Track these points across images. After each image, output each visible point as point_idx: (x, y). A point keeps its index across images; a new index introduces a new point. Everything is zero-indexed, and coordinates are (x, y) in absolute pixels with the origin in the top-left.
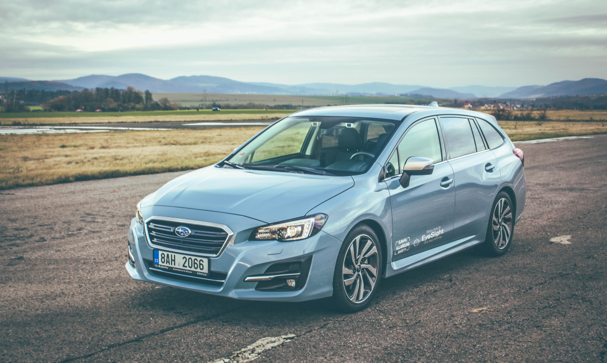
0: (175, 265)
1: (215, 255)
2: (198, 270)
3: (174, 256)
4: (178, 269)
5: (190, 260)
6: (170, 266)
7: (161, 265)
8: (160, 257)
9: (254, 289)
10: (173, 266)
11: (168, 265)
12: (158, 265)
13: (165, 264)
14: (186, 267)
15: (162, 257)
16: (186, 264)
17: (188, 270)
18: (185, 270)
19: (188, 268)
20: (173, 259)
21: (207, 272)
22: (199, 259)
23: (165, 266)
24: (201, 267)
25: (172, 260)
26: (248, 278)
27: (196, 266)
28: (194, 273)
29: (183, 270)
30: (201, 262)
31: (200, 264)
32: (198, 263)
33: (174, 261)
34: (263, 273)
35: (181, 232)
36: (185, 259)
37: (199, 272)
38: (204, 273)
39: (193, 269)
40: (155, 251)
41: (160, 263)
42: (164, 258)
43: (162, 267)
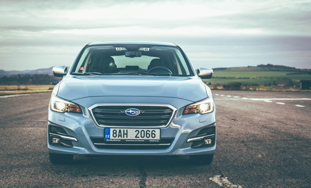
0: (127, 137)
1: (165, 126)
2: (151, 138)
3: (127, 130)
4: (131, 140)
5: (143, 132)
6: (123, 138)
7: (113, 139)
8: (111, 133)
9: (190, 148)
10: (125, 138)
11: (120, 138)
12: (110, 139)
13: (117, 138)
14: (139, 137)
15: (114, 133)
16: (139, 135)
17: (140, 140)
18: (138, 140)
19: (140, 138)
20: (125, 132)
21: (159, 139)
22: (151, 130)
23: (117, 139)
24: (153, 136)
25: (124, 134)
26: (189, 140)
27: (148, 135)
28: (147, 142)
29: (136, 140)
30: (153, 132)
31: (152, 134)
32: (150, 133)
33: (127, 134)
34: (196, 135)
35: (132, 113)
36: (137, 132)
37: (151, 140)
38: (156, 140)
39: (145, 138)
40: (106, 129)
41: (112, 137)
42: (116, 133)
43: (114, 140)
